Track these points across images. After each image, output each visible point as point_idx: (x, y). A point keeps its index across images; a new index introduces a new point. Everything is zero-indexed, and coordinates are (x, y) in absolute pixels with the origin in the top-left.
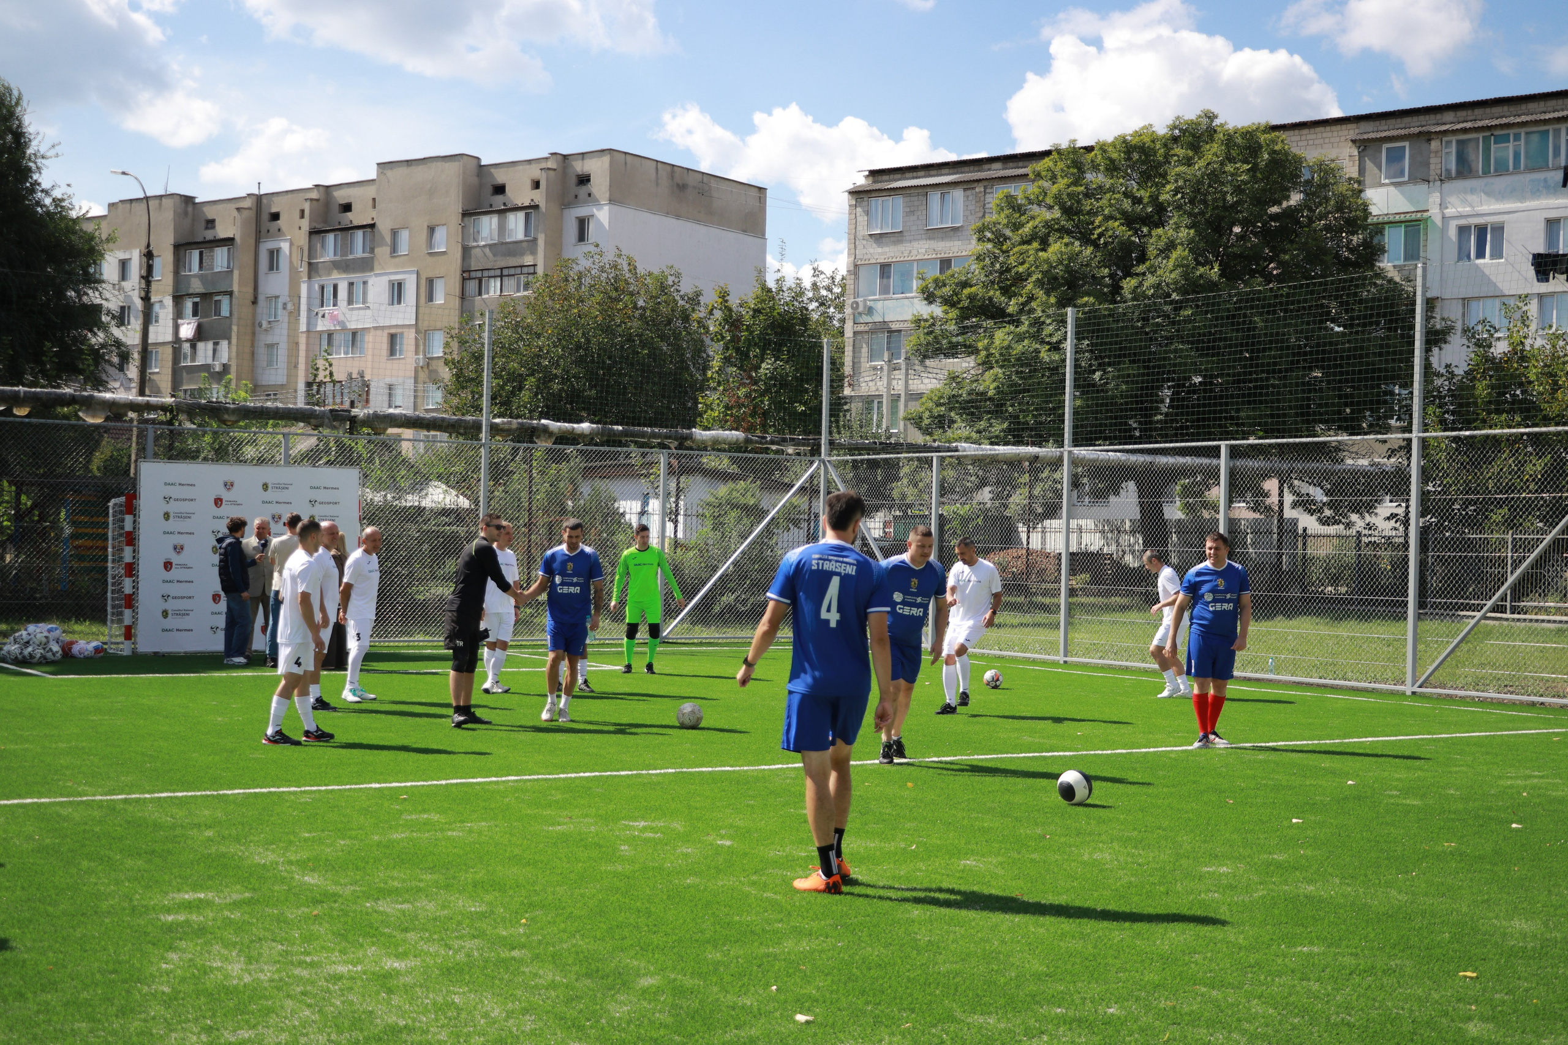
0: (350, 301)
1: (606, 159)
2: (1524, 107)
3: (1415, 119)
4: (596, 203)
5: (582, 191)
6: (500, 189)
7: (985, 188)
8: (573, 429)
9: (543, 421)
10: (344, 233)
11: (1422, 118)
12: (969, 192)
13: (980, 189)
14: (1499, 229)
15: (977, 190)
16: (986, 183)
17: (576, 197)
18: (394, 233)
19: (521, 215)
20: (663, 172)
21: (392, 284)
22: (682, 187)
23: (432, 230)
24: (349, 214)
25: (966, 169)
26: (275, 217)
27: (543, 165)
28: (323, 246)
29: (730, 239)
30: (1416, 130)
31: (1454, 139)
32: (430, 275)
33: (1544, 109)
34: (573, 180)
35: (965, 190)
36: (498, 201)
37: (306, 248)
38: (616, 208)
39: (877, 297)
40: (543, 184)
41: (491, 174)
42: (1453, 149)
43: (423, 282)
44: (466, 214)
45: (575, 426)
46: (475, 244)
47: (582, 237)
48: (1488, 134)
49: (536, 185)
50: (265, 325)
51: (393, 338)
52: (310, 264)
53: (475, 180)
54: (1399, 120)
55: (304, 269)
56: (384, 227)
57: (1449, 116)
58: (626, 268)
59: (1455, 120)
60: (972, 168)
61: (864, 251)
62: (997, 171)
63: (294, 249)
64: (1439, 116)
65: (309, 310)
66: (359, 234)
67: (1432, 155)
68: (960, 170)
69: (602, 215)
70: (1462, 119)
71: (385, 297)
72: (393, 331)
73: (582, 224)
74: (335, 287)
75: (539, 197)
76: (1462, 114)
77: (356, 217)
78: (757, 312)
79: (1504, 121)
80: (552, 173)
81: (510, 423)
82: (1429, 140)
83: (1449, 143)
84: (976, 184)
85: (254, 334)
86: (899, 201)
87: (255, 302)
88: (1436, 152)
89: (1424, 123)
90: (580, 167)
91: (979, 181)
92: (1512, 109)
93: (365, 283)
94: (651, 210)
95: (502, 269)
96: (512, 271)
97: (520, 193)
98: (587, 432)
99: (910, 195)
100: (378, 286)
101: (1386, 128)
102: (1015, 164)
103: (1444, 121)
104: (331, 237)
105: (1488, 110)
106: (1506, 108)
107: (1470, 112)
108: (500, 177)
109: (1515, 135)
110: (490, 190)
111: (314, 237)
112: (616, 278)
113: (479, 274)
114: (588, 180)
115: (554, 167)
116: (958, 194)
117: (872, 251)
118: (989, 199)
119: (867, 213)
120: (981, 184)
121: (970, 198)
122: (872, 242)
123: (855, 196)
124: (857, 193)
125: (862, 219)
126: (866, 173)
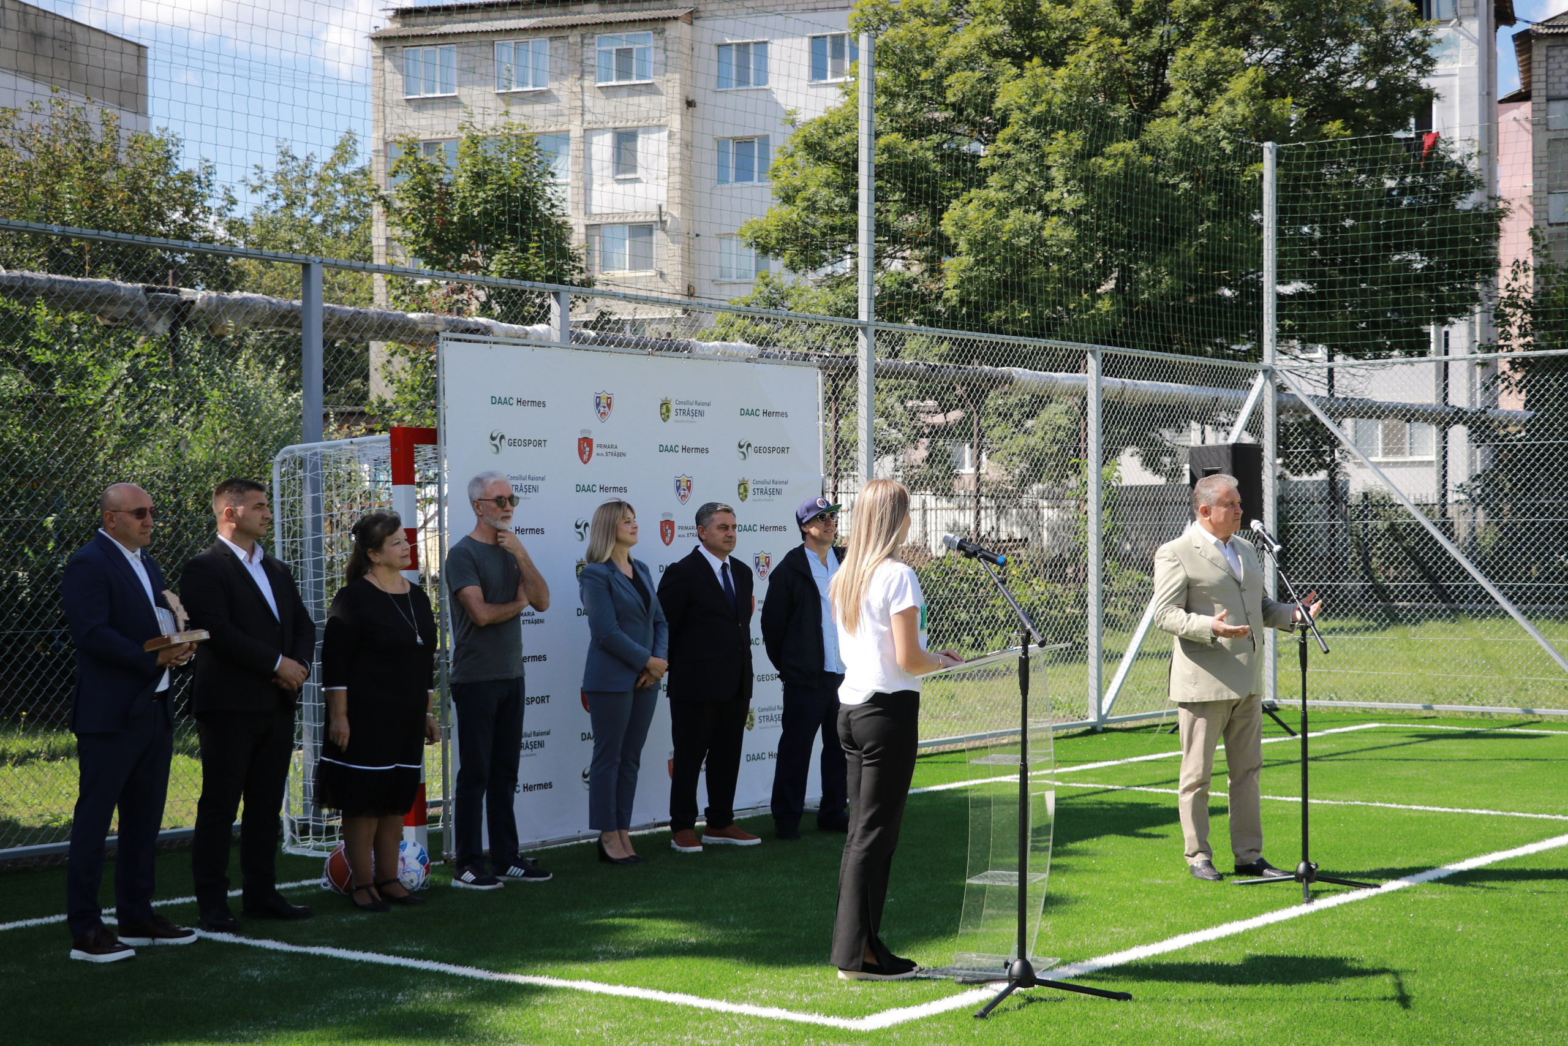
7: (583, 37)
12: (557, 43)
13: (574, 37)
15: (571, 40)
16: (584, 30)
22: (38, 36)
25: (544, 11)
35: (551, 39)
60: (553, 10)
61: (399, 123)
84: (567, 32)
86: (453, 55)
91: (573, 27)
99: (468, 45)
116: (542, 43)
117: (410, 123)
118: (589, 52)
119: (400, 69)
120: (576, 32)
121: (560, 51)
122: (410, 109)
123: (382, 44)
124: (383, 40)
125: (395, 80)
126: (391, 13)
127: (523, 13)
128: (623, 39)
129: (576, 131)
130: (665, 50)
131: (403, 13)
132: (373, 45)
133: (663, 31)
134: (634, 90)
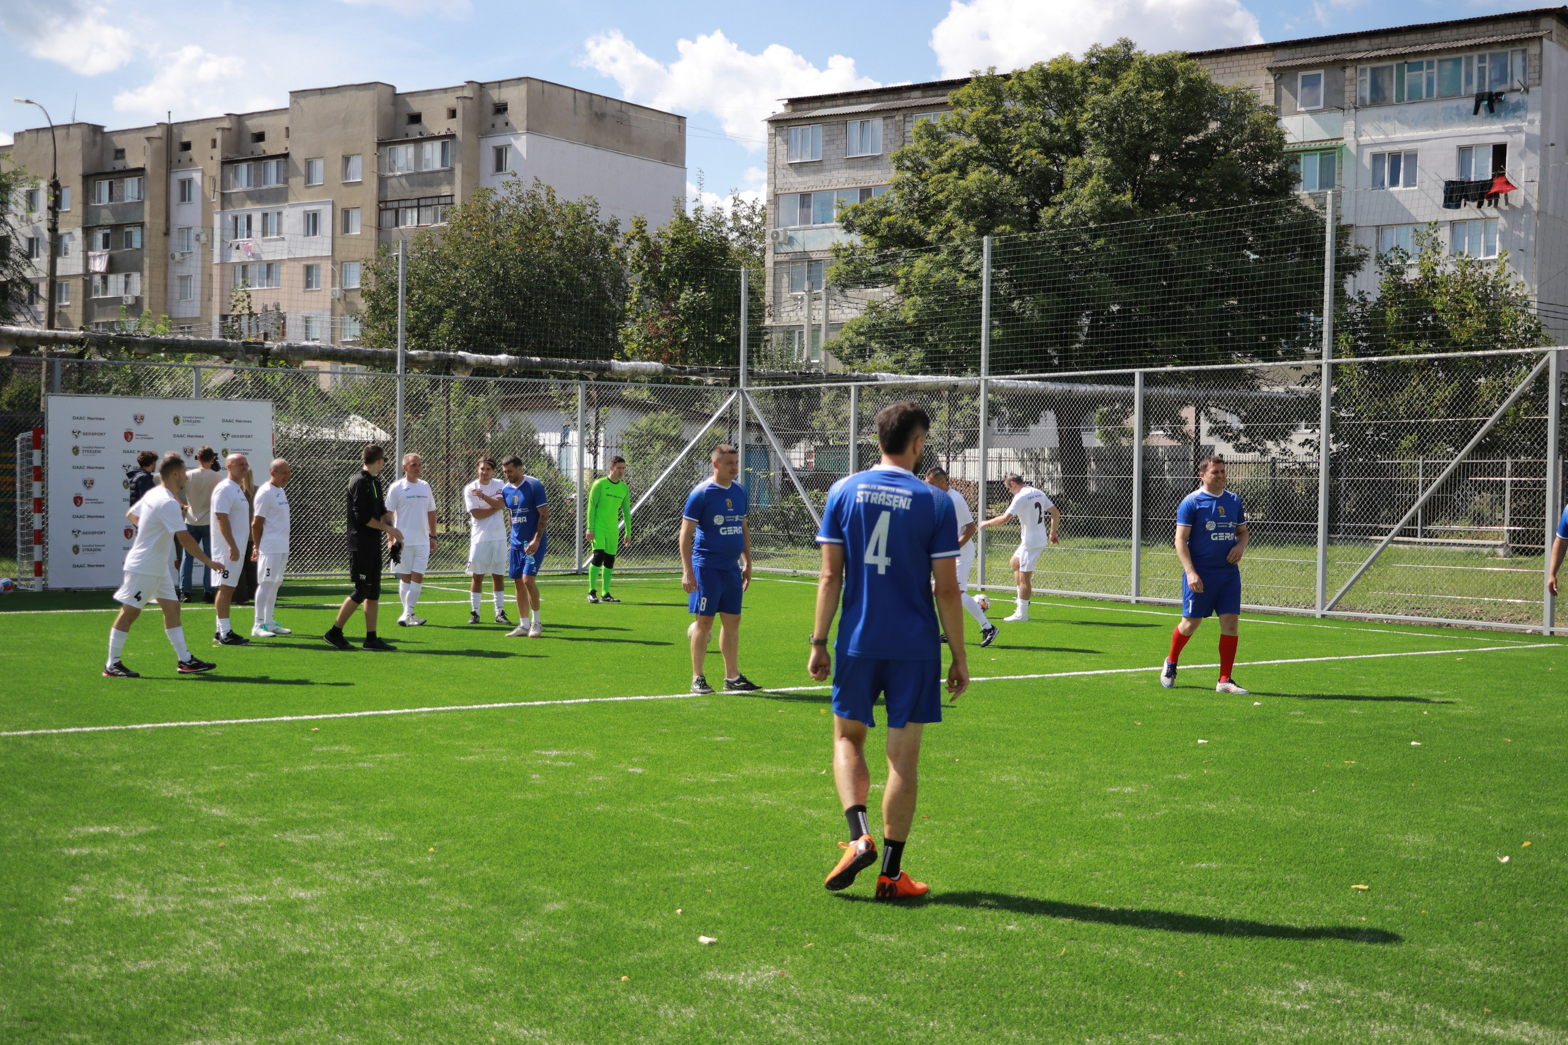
0: (264, 233)
1: (523, 88)
2: (1437, 34)
3: (1330, 46)
4: (514, 132)
5: (499, 120)
6: (416, 118)
7: (905, 116)
8: (491, 360)
9: (461, 353)
10: (257, 163)
11: (1337, 45)
12: (888, 121)
13: (899, 117)
14: (1412, 157)
15: (897, 118)
16: (906, 112)
17: (493, 126)
18: (309, 163)
19: (437, 145)
20: (581, 101)
21: (307, 215)
22: (600, 116)
23: (347, 159)
24: (262, 143)
25: (886, 97)
26: (187, 146)
27: (459, 94)
28: (236, 176)
29: (650, 167)
30: (1331, 58)
31: (1368, 67)
32: (346, 205)
33: (1457, 37)
34: (490, 109)
35: (884, 118)
36: (414, 130)
37: (218, 178)
38: (534, 137)
39: (798, 227)
40: (459, 113)
41: (406, 104)
42: (1368, 77)
43: (339, 213)
44: (381, 144)
45: (493, 357)
46: (391, 174)
47: (499, 166)
48: (1402, 61)
49: (453, 114)
50: (178, 256)
51: (308, 270)
52: (223, 195)
53: (389, 109)
54: (1314, 48)
55: (216, 200)
56: (298, 157)
57: (1364, 44)
58: (544, 197)
59: (1370, 48)
60: (891, 97)
61: (784, 180)
62: (916, 99)
63: (207, 179)
64: (1353, 44)
65: (222, 241)
66: (273, 164)
67: (1347, 83)
68: (879, 98)
69: (520, 144)
70: (1376, 47)
71: (300, 227)
72: (310, 262)
73: (500, 154)
74: (249, 218)
75: (455, 126)
76: (1376, 42)
77: (269, 147)
78: (676, 242)
79: (1418, 48)
80: (468, 102)
81: (427, 355)
82: (1344, 68)
83: (1363, 70)
84: (895, 113)
85: (166, 265)
86: (819, 129)
87: (167, 233)
88: (1351, 80)
89: (1339, 51)
90: (497, 96)
91: (898, 109)
92: (1426, 37)
93: (279, 214)
94: (569, 139)
95: (418, 199)
96: (429, 202)
97: (436, 123)
98: (505, 363)
99: (829, 124)
100: (292, 217)
101: (1302, 55)
102: (934, 93)
103: (1359, 48)
104: (244, 167)
105: (1402, 38)
106: (1419, 36)
107: (1384, 40)
108: (416, 106)
109: (1428, 62)
110: (406, 119)
111: (225, 167)
112: (534, 208)
113: (395, 205)
114: (506, 109)
115: (471, 95)
116: (878, 123)
117: (791, 180)
118: (907, 127)
119: (787, 142)
120: (900, 113)
121: (890, 127)
122: (792, 171)
123: (775, 125)
124: (777, 122)
125: (782, 148)
126: (785, 102)
127: (871, 99)
131: (793, 102)
132: (770, 126)
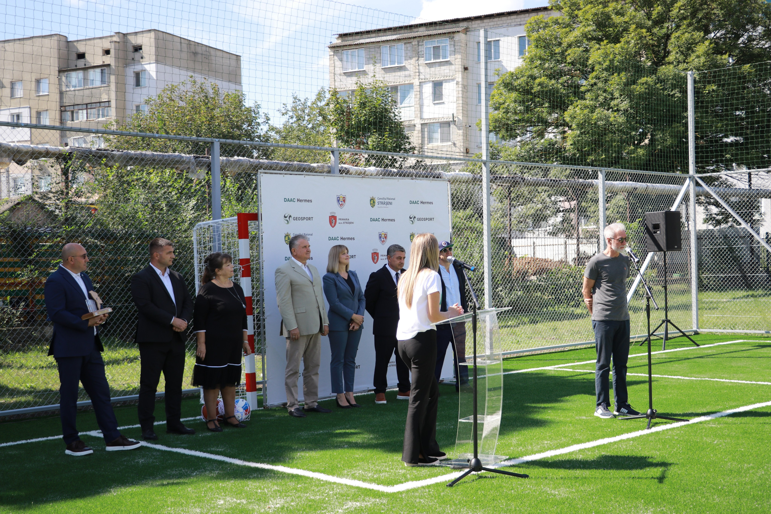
1: (152, 34)
4: (147, 62)
5: (137, 55)
6: (81, 56)
7: (418, 42)
12: (408, 45)
13: (415, 42)
15: (413, 43)
16: (418, 39)
17: (133, 59)
18: (13, 84)
19: (97, 71)
20: (184, 44)
21: (12, 115)
22: (195, 54)
23: (38, 81)
25: (403, 31)
27: (111, 40)
32: (39, 109)
34: (131, 49)
35: (405, 43)
36: (81, 63)
38: (159, 65)
40: (112, 52)
41: (74, 46)
43: (34, 114)
44: (61, 71)
46: (68, 89)
47: (138, 83)
49: (107, 52)
53: (65, 50)
56: (5, 81)
60: (406, 31)
61: (341, 83)
62: (423, 31)
68: (399, 32)
69: (150, 69)
73: (137, 75)
75: (108, 60)
80: (117, 44)
84: (411, 40)
86: (362, 52)
90: (135, 41)
91: (413, 38)
94: (179, 67)
95: (87, 104)
96: (94, 106)
97: (95, 58)
99: (369, 48)
108: (81, 48)
110: (75, 56)
113: (71, 108)
114: (141, 49)
115: (118, 40)
116: (401, 45)
117: (345, 83)
118: (421, 48)
119: (341, 60)
120: (415, 40)
121: (409, 49)
122: (345, 77)
123: (333, 49)
124: (334, 48)
125: (338, 63)
126: (338, 36)
127: (393, 33)
128: (435, 42)
129: (416, 82)
130: (454, 46)
131: (343, 36)
132: (329, 50)
133: (453, 37)
134: (441, 64)
